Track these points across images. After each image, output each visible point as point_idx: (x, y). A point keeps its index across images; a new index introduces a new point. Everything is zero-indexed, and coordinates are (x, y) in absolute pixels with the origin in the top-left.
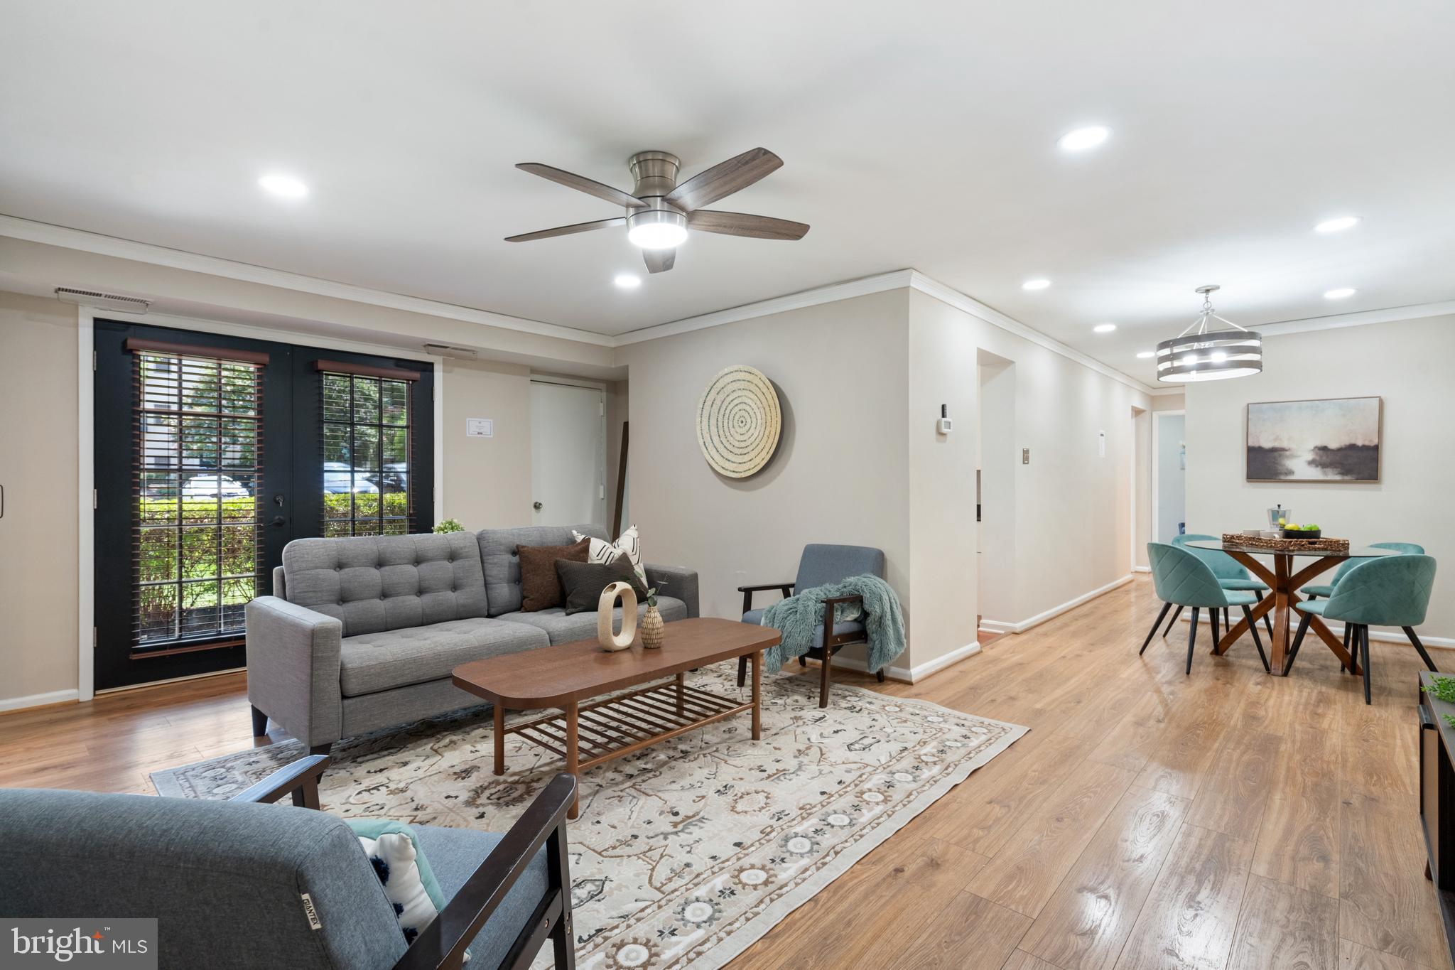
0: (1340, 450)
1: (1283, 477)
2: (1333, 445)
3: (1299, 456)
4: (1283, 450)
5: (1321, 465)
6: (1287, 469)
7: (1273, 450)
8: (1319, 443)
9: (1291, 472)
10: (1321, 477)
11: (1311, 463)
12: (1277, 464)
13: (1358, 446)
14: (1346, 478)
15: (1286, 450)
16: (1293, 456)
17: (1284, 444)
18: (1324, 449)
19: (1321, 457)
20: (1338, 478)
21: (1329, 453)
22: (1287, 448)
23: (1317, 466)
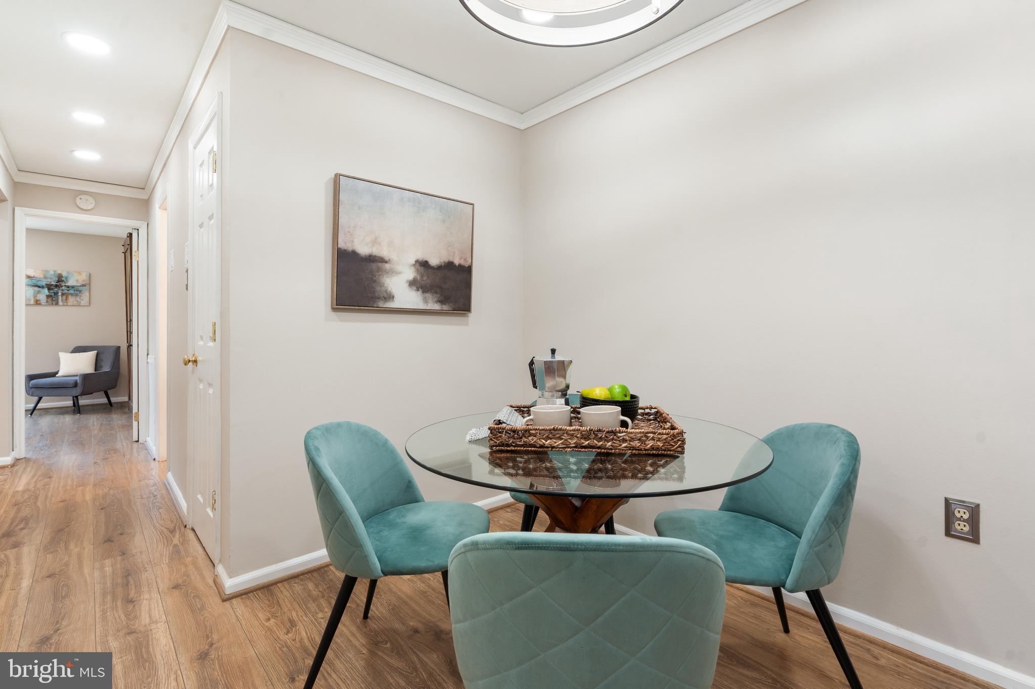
0: (439, 268)
1: (381, 304)
2: (434, 261)
3: (400, 273)
4: (383, 260)
5: (422, 287)
6: (386, 291)
7: (372, 259)
8: (421, 256)
9: (390, 297)
10: (421, 306)
11: (412, 283)
12: (375, 281)
13: (455, 266)
14: (445, 307)
15: (386, 262)
16: (393, 272)
17: (382, 251)
18: (423, 265)
19: (422, 276)
20: (437, 307)
21: (430, 270)
22: (387, 259)
23: (418, 290)
